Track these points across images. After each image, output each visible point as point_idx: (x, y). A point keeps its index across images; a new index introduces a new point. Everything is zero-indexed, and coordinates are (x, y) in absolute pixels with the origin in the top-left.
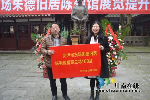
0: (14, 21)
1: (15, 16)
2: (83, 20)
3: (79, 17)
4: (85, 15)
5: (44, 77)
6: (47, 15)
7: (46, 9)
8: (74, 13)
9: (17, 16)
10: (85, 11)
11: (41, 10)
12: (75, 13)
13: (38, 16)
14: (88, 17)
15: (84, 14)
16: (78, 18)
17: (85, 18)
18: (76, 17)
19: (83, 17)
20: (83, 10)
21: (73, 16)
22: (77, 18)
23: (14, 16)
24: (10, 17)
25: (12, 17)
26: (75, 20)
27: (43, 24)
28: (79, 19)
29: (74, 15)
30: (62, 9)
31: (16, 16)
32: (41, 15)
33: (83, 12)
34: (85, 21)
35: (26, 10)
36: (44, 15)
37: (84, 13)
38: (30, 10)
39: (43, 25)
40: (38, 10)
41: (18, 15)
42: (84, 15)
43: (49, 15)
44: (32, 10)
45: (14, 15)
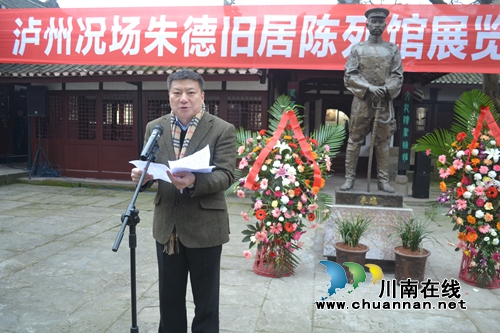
0: (135, 88)
1: (145, 72)
2: (387, 90)
3: (373, 82)
4: (393, 75)
5: (258, 273)
6: (248, 72)
7: (250, 54)
8: (354, 68)
9: (150, 73)
10: (393, 62)
11: (234, 54)
12: (359, 67)
13: (216, 72)
14: (402, 80)
15: (390, 72)
16: (370, 83)
17: (392, 84)
18: (363, 78)
19: (387, 80)
20: (387, 57)
21: (353, 78)
22: (367, 85)
23: (140, 72)
24: (130, 73)
25: (135, 72)
26: (358, 90)
27: (229, 98)
28: (373, 88)
29: (354, 72)
30: (302, 55)
31: (148, 70)
32: (227, 69)
33: (386, 64)
34: (393, 94)
35: (186, 55)
36: (237, 72)
37: (390, 68)
38: (199, 54)
39: (229, 102)
40: (224, 53)
41: (154, 69)
42: (390, 74)
43: (254, 71)
44: (205, 54)
45: (140, 69)
